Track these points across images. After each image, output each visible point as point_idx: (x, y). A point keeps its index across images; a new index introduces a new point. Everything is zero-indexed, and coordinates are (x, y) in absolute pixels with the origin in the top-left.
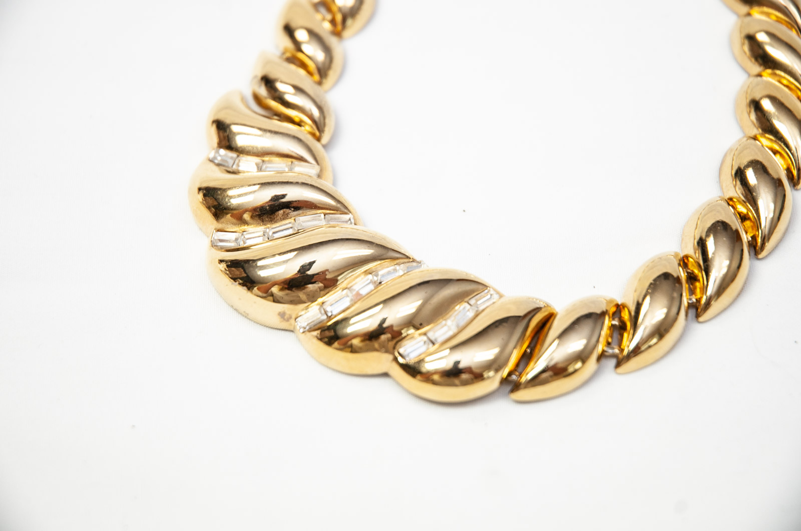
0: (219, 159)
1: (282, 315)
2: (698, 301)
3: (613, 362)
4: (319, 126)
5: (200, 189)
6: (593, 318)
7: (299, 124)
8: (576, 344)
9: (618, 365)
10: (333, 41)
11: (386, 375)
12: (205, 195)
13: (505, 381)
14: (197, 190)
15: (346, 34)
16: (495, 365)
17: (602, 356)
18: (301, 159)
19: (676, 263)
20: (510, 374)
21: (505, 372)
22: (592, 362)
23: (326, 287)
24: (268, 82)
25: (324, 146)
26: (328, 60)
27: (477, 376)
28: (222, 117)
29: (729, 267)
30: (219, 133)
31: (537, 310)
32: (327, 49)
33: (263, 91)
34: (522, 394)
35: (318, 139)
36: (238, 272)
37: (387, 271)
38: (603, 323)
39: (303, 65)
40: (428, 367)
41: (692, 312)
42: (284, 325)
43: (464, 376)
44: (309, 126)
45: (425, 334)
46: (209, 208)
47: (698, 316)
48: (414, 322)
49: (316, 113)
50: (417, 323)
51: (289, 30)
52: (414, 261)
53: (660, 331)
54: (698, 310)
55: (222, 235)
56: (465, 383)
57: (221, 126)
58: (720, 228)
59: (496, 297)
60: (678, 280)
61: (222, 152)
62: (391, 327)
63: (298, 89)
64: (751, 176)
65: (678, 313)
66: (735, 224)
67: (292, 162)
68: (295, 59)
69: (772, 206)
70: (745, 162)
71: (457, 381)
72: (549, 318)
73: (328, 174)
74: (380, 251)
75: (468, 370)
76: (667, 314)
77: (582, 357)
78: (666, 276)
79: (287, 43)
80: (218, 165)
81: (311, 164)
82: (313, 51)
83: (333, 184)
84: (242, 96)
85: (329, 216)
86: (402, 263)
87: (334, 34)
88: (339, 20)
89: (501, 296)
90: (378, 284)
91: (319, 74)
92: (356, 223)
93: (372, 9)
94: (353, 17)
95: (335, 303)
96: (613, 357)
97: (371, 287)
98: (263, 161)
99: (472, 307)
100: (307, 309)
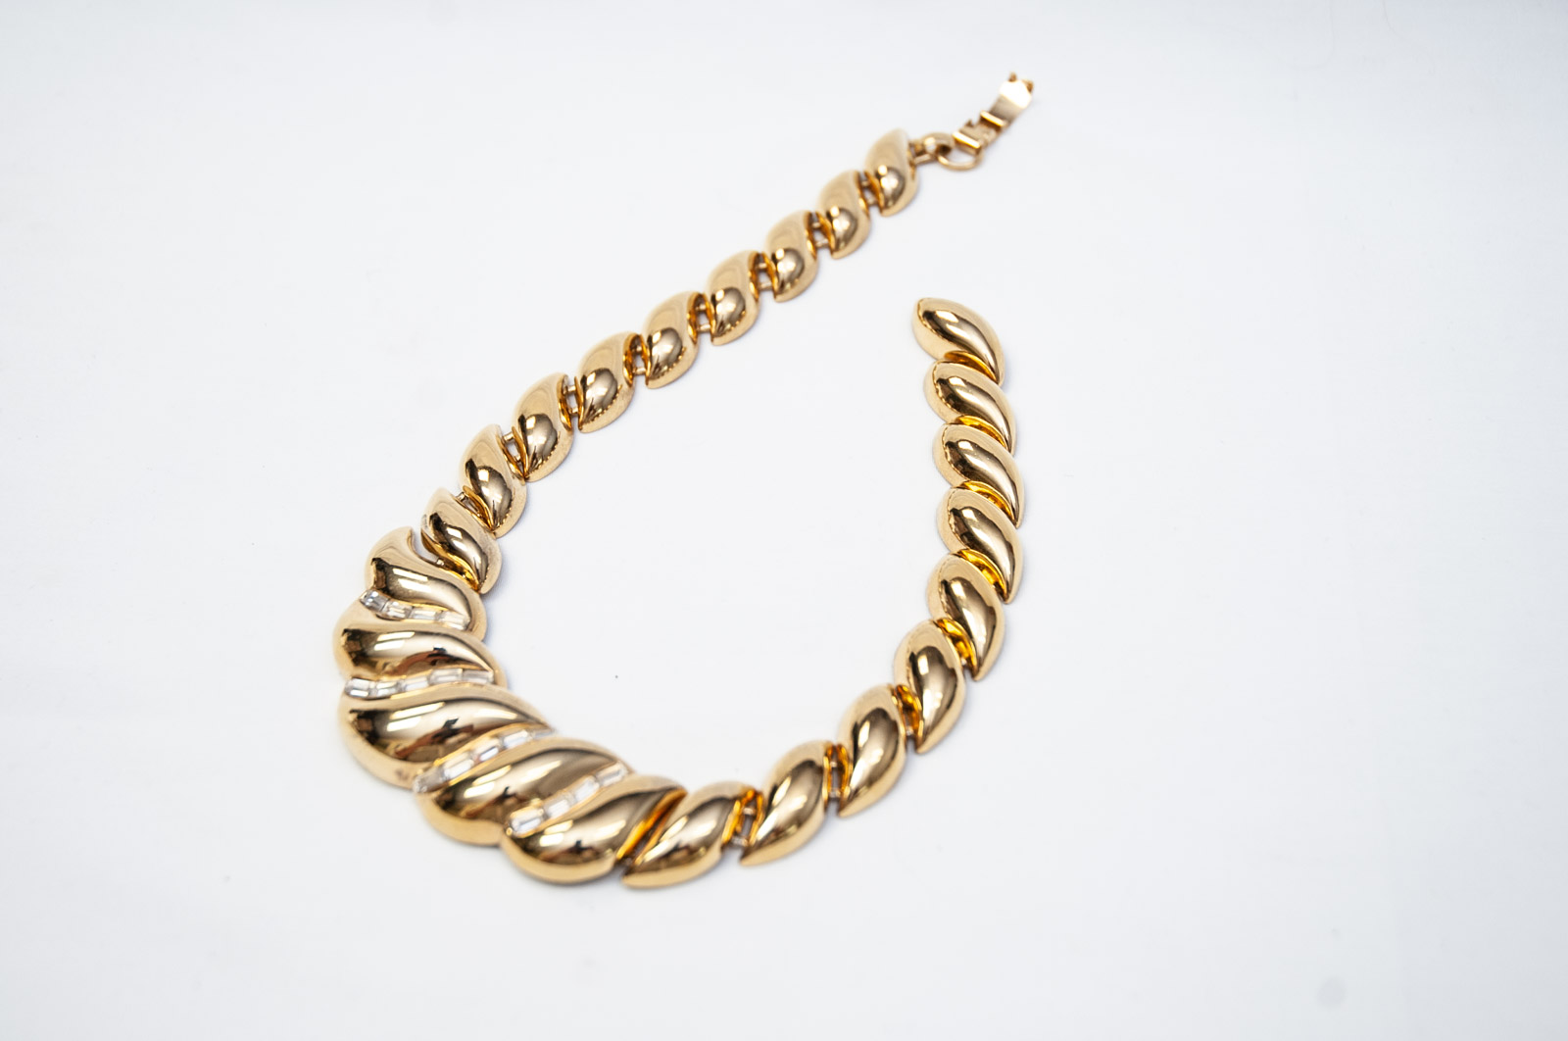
0: (371, 602)
1: (399, 773)
2: (841, 795)
3: (737, 854)
4: (481, 575)
5: (346, 631)
6: (723, 802)
7: (460, 571)
8: (704, 827)
9: (744, 857)
10: (516, 484)
11: (496, 846)
12: (349, 639)
13: (619, 863)
14: (342, 631)
15: (533, 476)
16: (613, 844)
17: (727, 846)
19: (822, 751)
20: (625, 857)
21: (621, 853)
22: (715, 852)
23: (463, 741)
24: (437, 522)
25: (482, 596)
26: (506, 504)
27: (596, 854)
28: (383, 556)
29: (883, 757)
30: (377, 573)
31: (669, 789)
32: (507, 490)
33: (430, 533)
34: (635, 880)
35: (477, 590)
36: (366, 725)
37: (518, 739)
38: (732, 808)
39: (480, 510)
40: (544, 842)
41: (832, 806)
42: (402, 784)
43: (587, 854)
44: (470, 574)
45: (542, 807)
46: (350, 653)
48: (541, 791)
49: (479, 561)
50: (543, 789)
51: (471, 468)
52: (546, 727)
53: (799, 819)
54: (840, 804)
55: (357, 683)
56: (587, 861)
57: (381, 566)
58: (878, 716)
59: (624, 772)
60: (820, 770)
61: (378, 595)
62: (514, 795)
63: (466, 535)
64: (923, 664)
66: (895, 714)
67: (443, 611)
68: (474, 501)
69: (940, 696)
70: (921, 646)
71: (579, 859)
72: (678, 799)
73: (480, 626)
74: (521, 718)
75: (588, 848)
76: (806, 804)
77: (707, 843)
78: (808, 765)
79: (468, 483)
80: (369, 608)
81: (460, 614)
82: (493, 494)
83: (483, 641)
84: (412, 535)
85: (467, 672)
86: (535, 729)
87: (519, 477)
88: (527, 461)
89: (630, 772)
90: (503, 749)
91: (494, 520)
92: (495, 683)
93: (567, 452)
94: (545, 458)
95: (455, 766)
96: (739, 847)
97: (495, 751)
98: (413, 607)
99: (597, 780)
100: (426, 770)
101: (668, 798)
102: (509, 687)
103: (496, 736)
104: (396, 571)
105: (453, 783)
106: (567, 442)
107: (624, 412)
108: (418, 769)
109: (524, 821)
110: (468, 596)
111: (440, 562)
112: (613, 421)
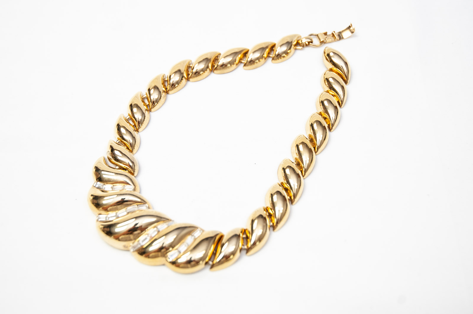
0: (97, 186)
2: (273, 224)
3: (245, 251)
4: (133, 169)
5: (92, 195)
6: (236, 236)
7: (125, 169)
8: (232, 246)
9: (247, 252)
10: (135, 134)
11: (164, 265)
12: (93, 199)
13: (207, 264)
15: (140, 130)
16: (203, 258)
17: (241, 250)
18: (128, 184)
20: (209, 261)
21: (206, 260)
22: (238, 254)
23: (142, 231)
25: (135, 177)
27: (197, 263)
29: (283, 210)
31: (217, 235)
32: (134, 138)
34: (215, 269)
35: (133, 175)
36: (107, 230)
37: (163, 227)
38: (240, 237)
39: (125, 145)
40: (179, 261)
41: (272, 229)
42: (126, 249)
43: (193, 263)
44: (129, 170)
45: (177, 249)
47: (274, 230)
49: (131, 164)
50: (173, 245)
52: (171, 220)
53: (260, 239)
54: (273, 227)
55: (101, 216)
57: (97, 170)
58: (278, 194)
59: (201, 231)
61: (99, 183)
62: (165, 247)
63: (123, 154)
65: (266, 231)
67: (124, 185)
68: (122, 142)
69: (296, 184)
70: (286, 166)
72: (221, 237)
73: (138, 188)
74: (159, 219)
75: (194, 261)
76: (263, 232)
78: (261, 216)
79: (119, 136)
80: (98, 188)
81: (131, 185)
82: (128, 138)
83: (140, 193)
84: (104, 159)
85: (139, 206)
86: (167, 222)
87: (135, 131)
88: (137, 125)
89: (203, 231)
90: (159, 231)
91: (131, 148)
92: (149, 208)
93: (149, 119)
94: (142, 124)
95: (143, 240)
96: (245, 249)
97: (156, 233)
98: (114, 186)
99: (192, 236)
100: (133, 243)
101: (218, 238)
102: (153, 209)
103: (155, 227)
104: (103, 172)
105: (145, 247)
106: (148, 116)
107: (164, 103)
108: (130, 244)
109: (172, 255)
110: (130, 177)
111: (117, 167)
112: (161, 107)
